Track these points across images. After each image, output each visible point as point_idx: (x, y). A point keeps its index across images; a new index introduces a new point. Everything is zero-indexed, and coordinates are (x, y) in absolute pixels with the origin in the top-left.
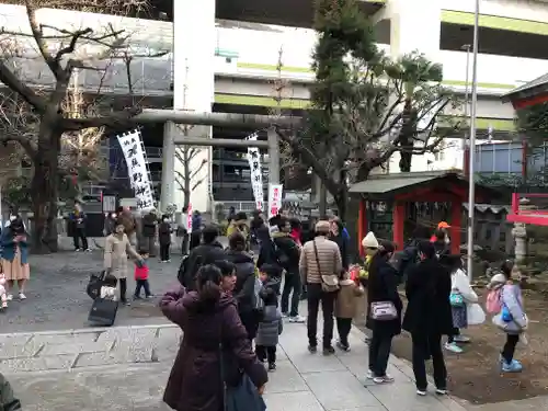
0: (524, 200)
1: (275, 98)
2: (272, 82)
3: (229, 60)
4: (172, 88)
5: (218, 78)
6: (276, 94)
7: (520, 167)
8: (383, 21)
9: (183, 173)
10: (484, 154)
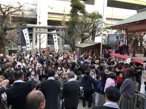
3: (52, 9)
4: (37, 16)
5: (49, 13)
9: (39, 39)
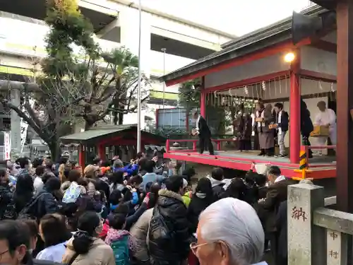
0: (176, 143)
1: (32, 70)
2: (29, 58)
6: (32, 67)
7: (185, 123)
8: (116, 27)
10: (167, 114)
